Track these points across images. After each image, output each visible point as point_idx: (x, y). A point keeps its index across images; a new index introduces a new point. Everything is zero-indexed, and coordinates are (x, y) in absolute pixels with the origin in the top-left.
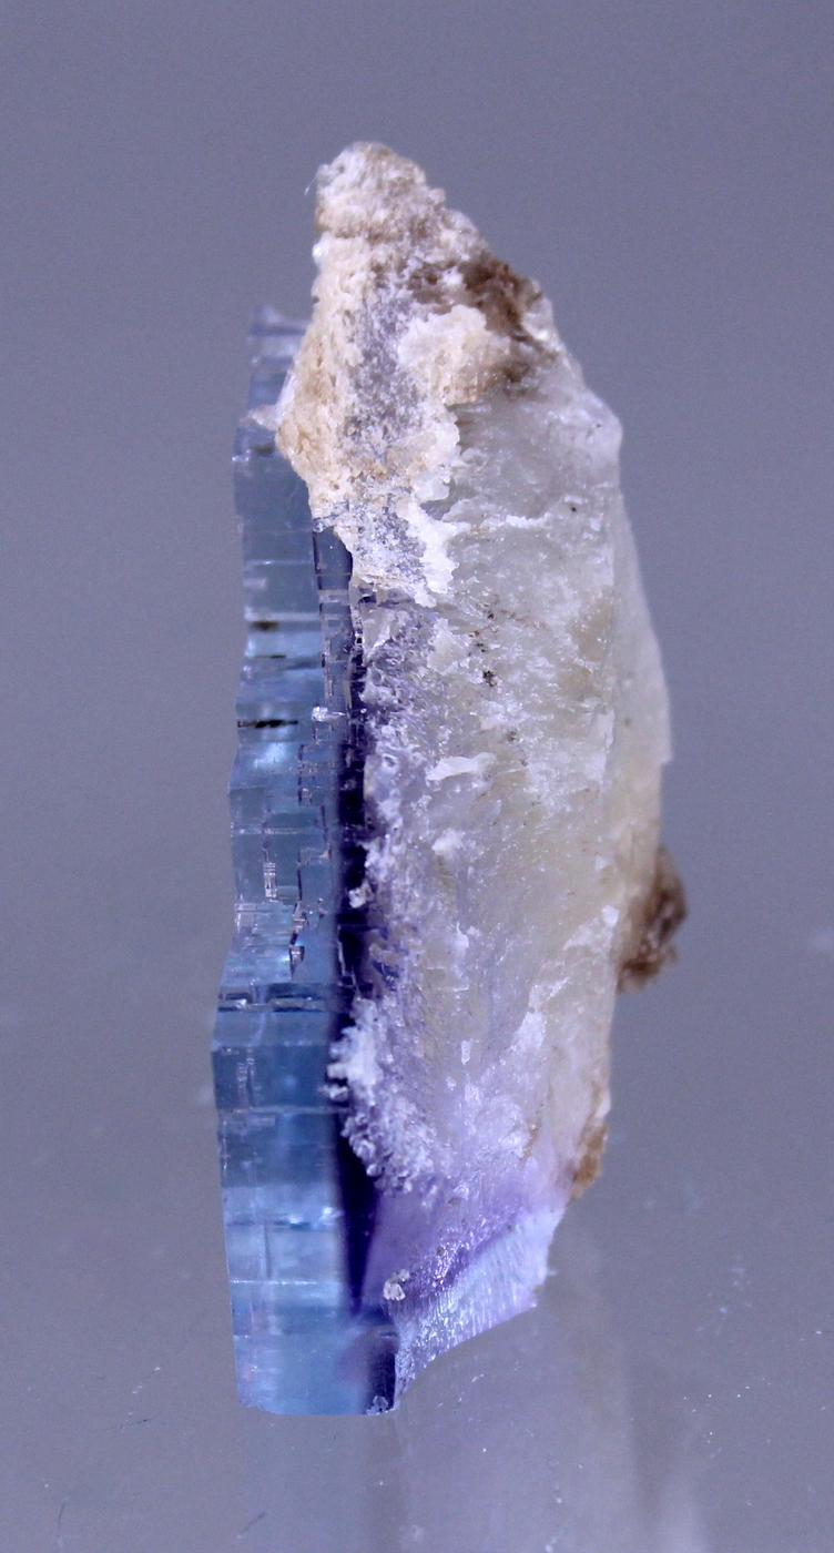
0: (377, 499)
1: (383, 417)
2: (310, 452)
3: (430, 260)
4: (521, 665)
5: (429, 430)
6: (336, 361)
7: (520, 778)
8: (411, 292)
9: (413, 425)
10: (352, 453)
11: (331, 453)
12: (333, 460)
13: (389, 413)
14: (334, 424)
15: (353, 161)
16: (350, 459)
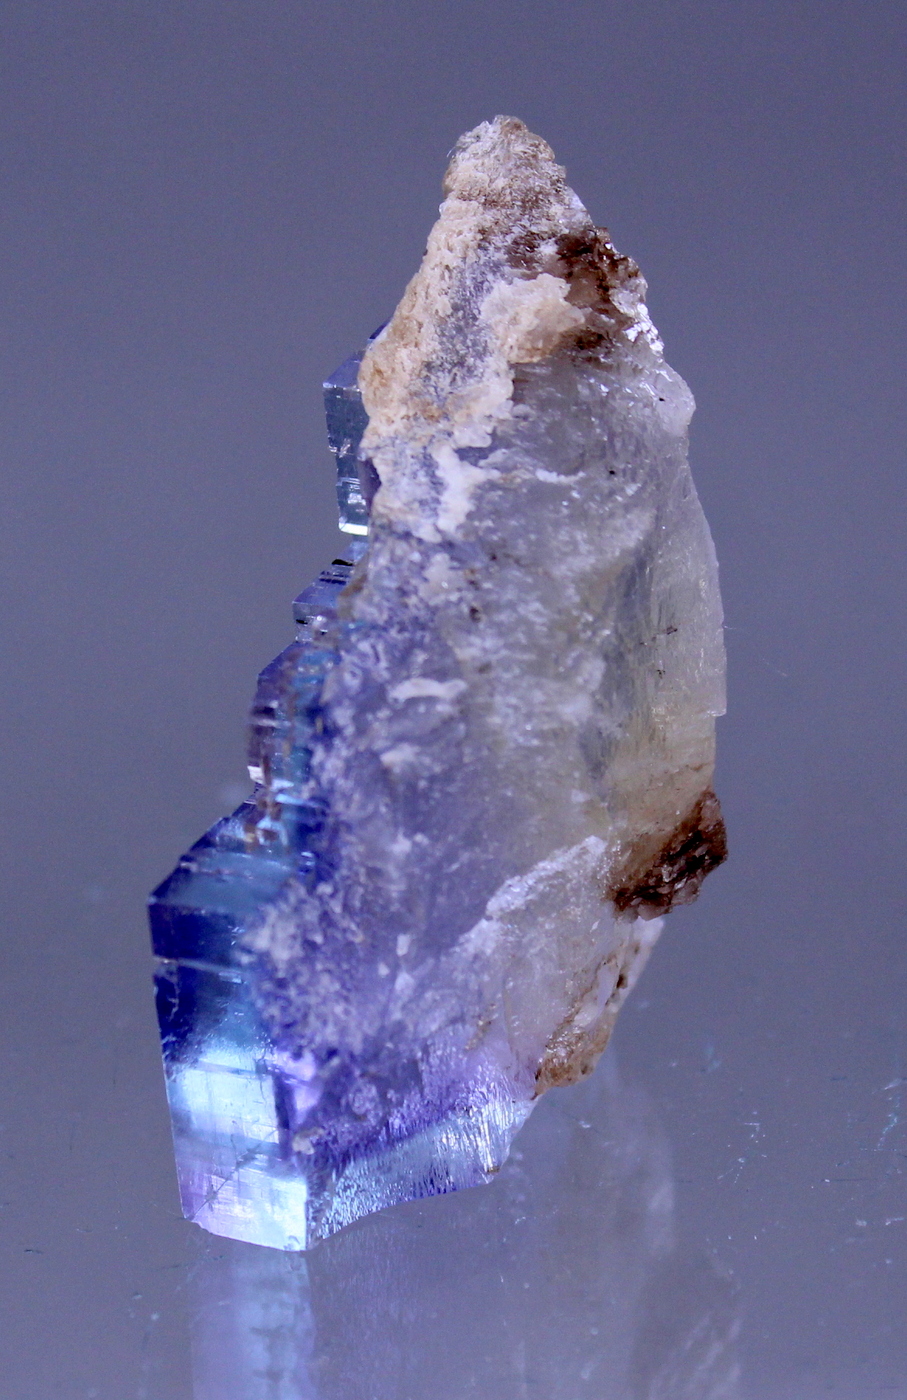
0: (420, 439)
1: (455, 365)
2: (378, 388)
3: (534, 229)
4: (512, 606)
5: (486, 383)
6: (426, 310)
7: (488, 708)
8: (506, 256)
9: (476, 376)
10: (416, 394)
11: (398, 391)
12: (396, 398)
13: (461, 363)
14: (409, 365)
15: (489, 132)
16: (412, 399)
